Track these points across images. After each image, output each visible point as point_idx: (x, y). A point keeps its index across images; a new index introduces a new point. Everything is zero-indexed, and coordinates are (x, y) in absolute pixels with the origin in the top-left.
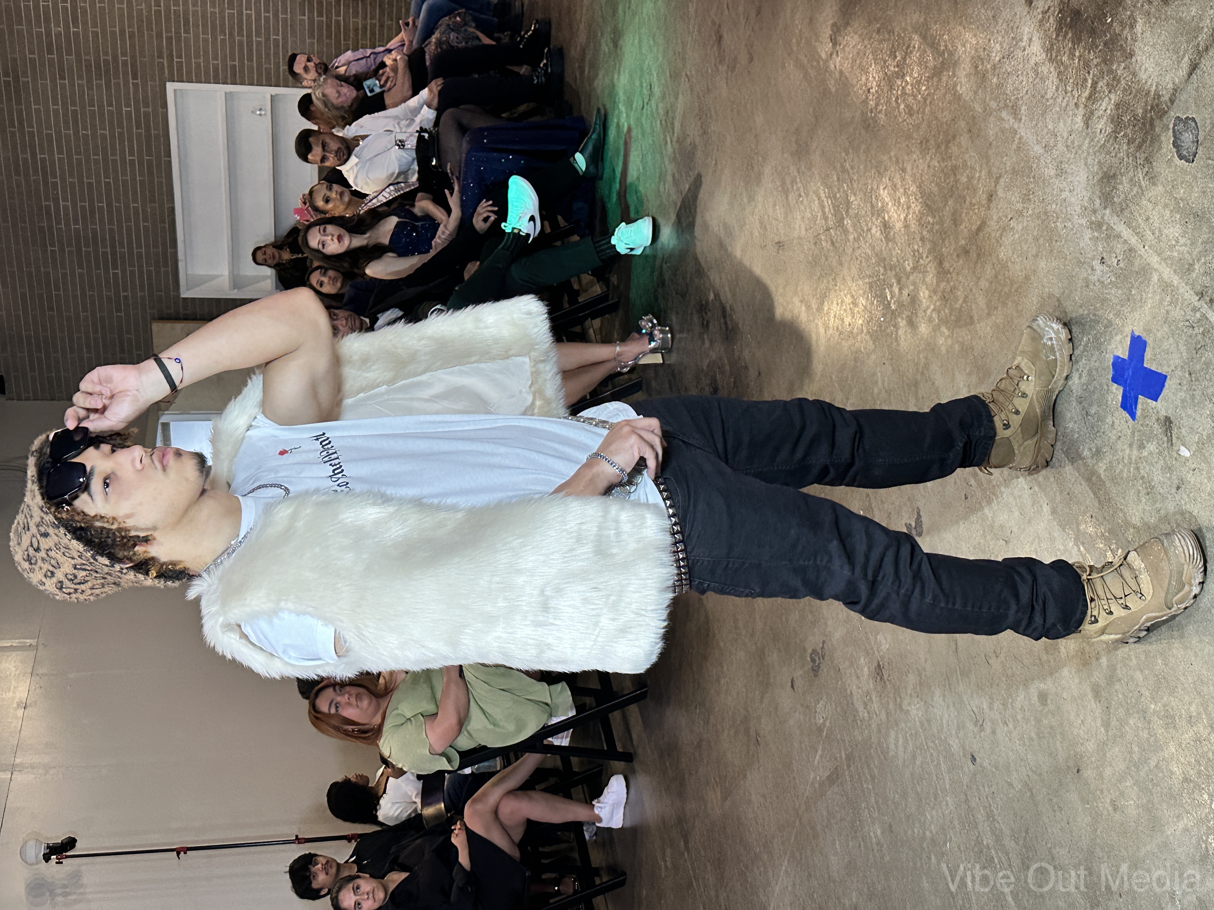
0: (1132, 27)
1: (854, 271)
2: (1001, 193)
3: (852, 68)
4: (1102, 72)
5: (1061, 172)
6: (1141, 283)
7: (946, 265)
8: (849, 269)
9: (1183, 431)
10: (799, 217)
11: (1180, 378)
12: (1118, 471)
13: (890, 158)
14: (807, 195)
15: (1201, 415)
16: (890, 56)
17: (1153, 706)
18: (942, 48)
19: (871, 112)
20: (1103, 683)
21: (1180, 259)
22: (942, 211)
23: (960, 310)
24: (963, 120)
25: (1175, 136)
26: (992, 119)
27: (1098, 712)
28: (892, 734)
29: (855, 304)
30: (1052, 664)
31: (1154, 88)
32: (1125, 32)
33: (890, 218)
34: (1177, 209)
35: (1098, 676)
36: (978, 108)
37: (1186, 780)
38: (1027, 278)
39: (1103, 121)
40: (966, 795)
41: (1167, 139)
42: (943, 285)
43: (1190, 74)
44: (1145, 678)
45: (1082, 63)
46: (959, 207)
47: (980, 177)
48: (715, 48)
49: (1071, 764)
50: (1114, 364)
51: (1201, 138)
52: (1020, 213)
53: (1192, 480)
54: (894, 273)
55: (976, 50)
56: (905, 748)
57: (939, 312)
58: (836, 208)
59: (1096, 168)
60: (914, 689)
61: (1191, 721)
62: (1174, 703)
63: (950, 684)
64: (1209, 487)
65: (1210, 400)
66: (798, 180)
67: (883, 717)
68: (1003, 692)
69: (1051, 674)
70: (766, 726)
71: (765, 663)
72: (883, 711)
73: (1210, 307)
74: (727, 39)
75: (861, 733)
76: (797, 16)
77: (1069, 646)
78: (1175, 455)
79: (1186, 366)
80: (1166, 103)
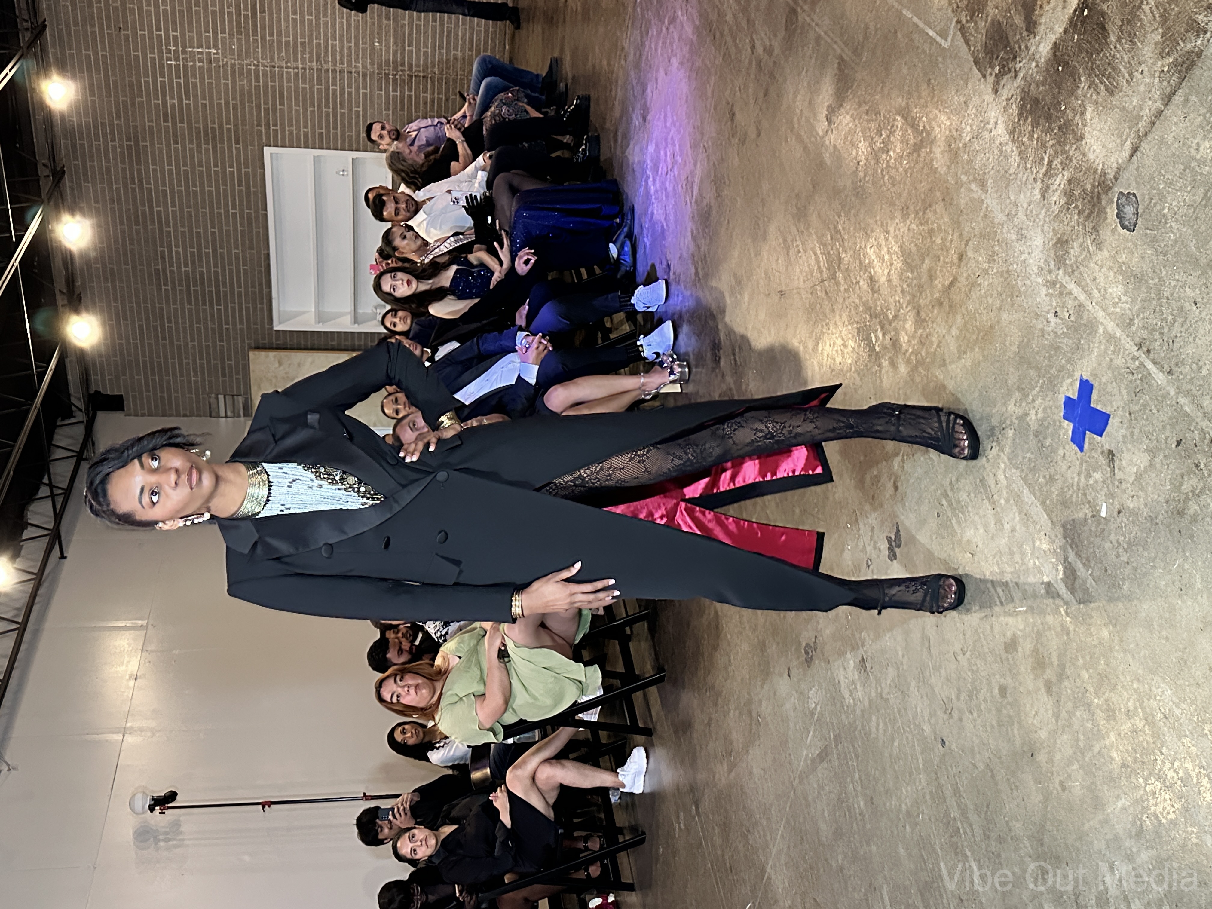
0: (1083, 114)
1: (845, 318)
2: (970, 254)
3: (844, 143)
4: (1056, 152)
5: (1021, 237)
6: (1089, 334)
7: (923, 315)
8: (841, 316)
9: (1124, 462)
10: (798, 270)
11: (1122, 417)
12: (1068, 497)
13: (876, 221)
14: (805, 251)
15: (1140, 450)
16: (876, 134)
17: (1096, 701)
18: (921, 128)
19: (860, 181)
20: (1054, 679)
21: (1123, 314)
22: (920, 268)
23: (935, 353)
24: (939, 190)
25: (1118, 208)
26: (962, 190)
27: (1050, 704)
28: (874, 718)
29: (845, 346)
30: (1012, 662)
31: (1101, 167)
32: (1077, 118)
34: (1120, 272)
35: (1050, 674)
36: (951, 181)
37: (1124, 765)
38: (992, 327)
39: (1057, 194)
40: (936, 774)
41: (1112, 212)
42: (921, 331)
43: (1132, 156)
44: (1090, 677)
45: (1040, 144)
46: (933, 264)
47: (952, 241)
48: (729, 123)
49: (1026, 748)
50: (1065, 404)
51: (1140, 211)
52: (986, 272)
53: (1132, 505)
54: (878, 320)
55: (950, 131)
56: (885, 731)
57: (917, 355)
58: (830, 263)
59: (1051, 234)
60: (893, 680)
61: (1129, 714)
62: (1114, 698)
63: (923, 677)
64: (1145, 512)
65: (1147, 437)
66: (798, 238)
67: (866, 704)
68: (969, 685)
69: (1010, 670)
70: (766, 708)
71: (765, 654)
72: (866, 698)
73: (1148, 357)
74: (739, 117)
75: (847, 717)
76: (798, 98)
77: (1026, 646)
78: (1117, 483)
79: (1127, 407)
80: (1111, 180)
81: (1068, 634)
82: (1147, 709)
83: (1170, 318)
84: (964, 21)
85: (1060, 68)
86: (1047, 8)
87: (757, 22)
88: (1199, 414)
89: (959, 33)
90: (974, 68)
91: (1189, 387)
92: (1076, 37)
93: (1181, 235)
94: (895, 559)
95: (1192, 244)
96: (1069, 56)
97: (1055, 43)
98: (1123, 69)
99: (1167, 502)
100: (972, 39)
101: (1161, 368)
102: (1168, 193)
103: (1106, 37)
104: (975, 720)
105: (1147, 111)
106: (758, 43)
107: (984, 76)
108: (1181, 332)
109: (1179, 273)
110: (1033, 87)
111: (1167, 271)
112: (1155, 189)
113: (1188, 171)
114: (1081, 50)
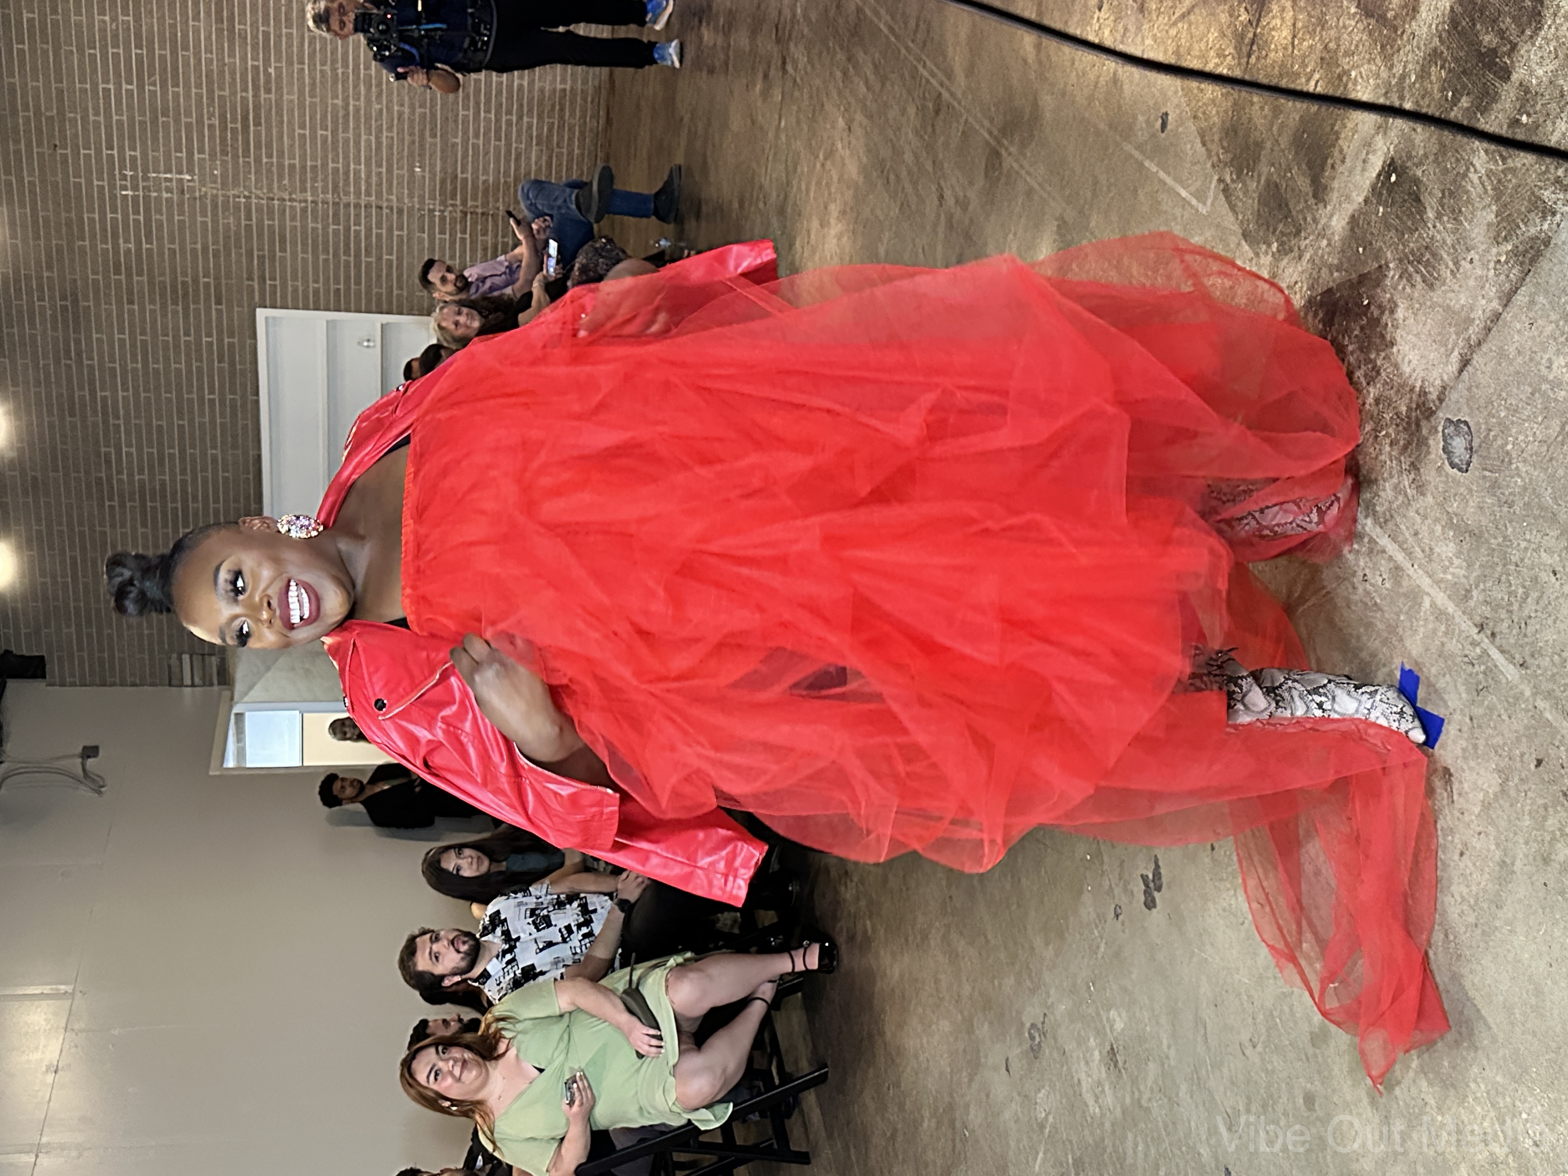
0: (1392, 312)
4: (1358, 360)
6: (1411, 608)
9: (1466, 785)
11: (1460, 723)
15: (1486, 769)
21: (1456, 583)
25: (1445, 440)
28: (1130, 1136)
30: (1320, 1059)
31: (1418, 384)
32: (1384, 317)
34: (1450, 524)
41: (1436, 444)
43: (1461, 371)
51: (1475, 444)
53: (1478, 846)
56: (1146, 1155)
60: (1156, 1081)
63: (1198, 1078)
64: (1497, 856)
65: (1496, 752)
67: (1118, 1112)
68: (1262, 1091)
69: (1319, 1072)
70: (975, 1117)
71: (973, 1037)
72: (1118, 1106)
73: (1493, 643)
75: (1092, 1133)
77: (1341, 1038)
78: (1457, 814)
79: (1467, 710)
80: (1434, 402)
83: (1521, 591)
84: (1228, 179)
85: (1361, 250)
86: (1341, 169)
87: (946, 165)
89: (1221, 196)
90: (1243, 242)
91: (1550, 686)
92: (1381, 209)
93: (1531, 479)
94: (1155, 906)
95: (1547, 493)
96: (1372, 234)
97: (1353, 216)
98: (1445, 256)
99: (1527, 843)
100: (1240, 204)
101: (1511, 659)
102: (1513, 423)
103: (1422, 211)
105: (1480, 312)
106: (948, 193)
107: (1257, 254)
108: (1536, 611)
109: (1531, 531)
110: (1324, 271)
111: (1514, 528)
112: (1494, 417)
113: (1537, 395)
114: (1388, 227)
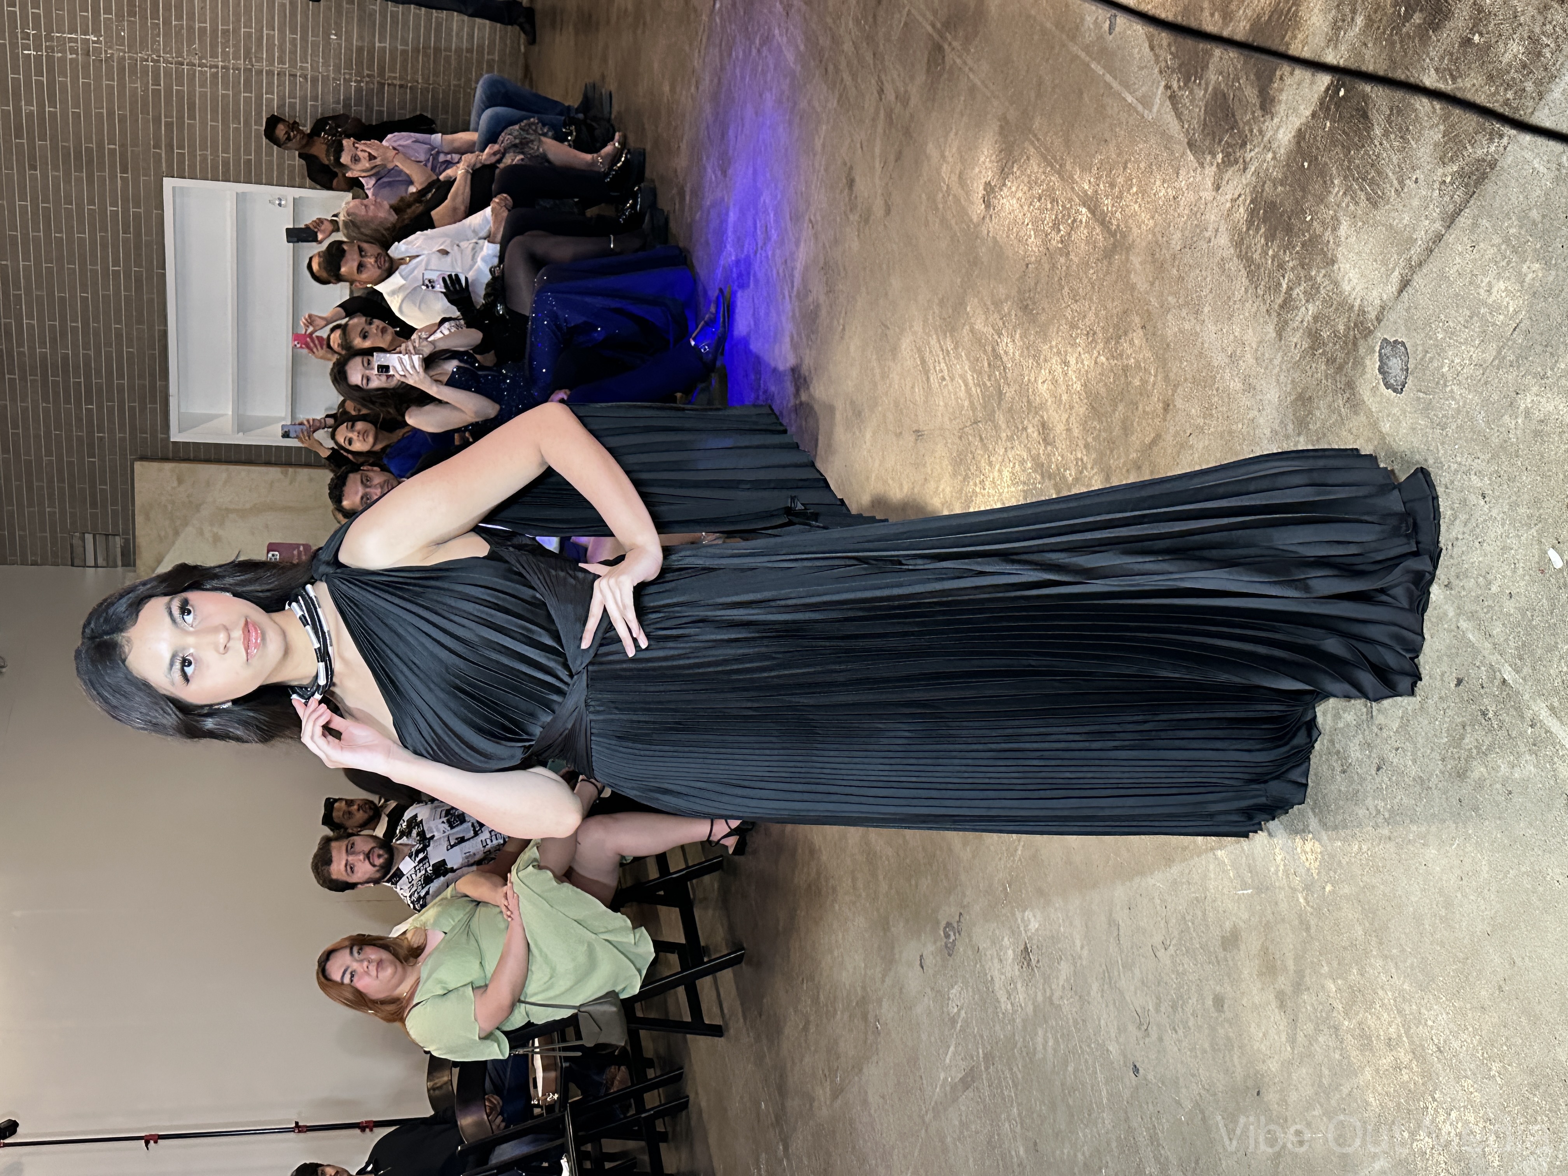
0: (1334, 229)
1: (1006, 474)
2: (1179, 403)
3: (1008, 237)
4: (1298, 277)
5: (1249, 388)
8: (1000, 471)
10: (941, 403)
13: (1051, 348)
14: (952, 380)
16: (1053, 228)
17: (1346, 1023)
18: (1114, 227)
20: (1289, 990)
22: (1111, 416)
24: (1137, 313)
25: (1381, 360)
26: (1170, 316)
27: (1283, 1024)
28: (1040, 1032)
30: (1231, 963)
31: (1357, 303)
32: (1327, 234)
33: (1049, 418)
35: (1283, 982)
36: (1154, 302)
40: (1126, 1113)
41: (1372, 364)
43: (1401, 291)
44: (1339, 990)
45: (1276, 264)
46: (1129, 414)
47: (1154, 384)
48: (846, 192)
49: (1250, 1083)
51: (1411, 366)
52: (1201, 430)
53: (1395, 761)
54: (1052, 482)
55: (1154, 235)
56: (1055, 1050)
58: (986, 398)
59: (1290, 386)
60: (1067, 980)
61: (1390, 1044)
62: (1371, 1021)
63: (1110, 978)
64: (1414, 771)
66: (942, 361)
67: (1030, 1009)
68: (1172, 992)
69: (1229, 975)
70: (887, 1011)
71: (889, 934)
72: (1030, 1003)
74: (861, 186)
75: (1003, 1029)
76: (945, 168)
77: (1252, 943)
78: (1376, 730)
80: (1371, 321)
81: (1308, 929)
82: (1416, 1039)
83: (1449, 512)
84: (1175, 86)
85: (1306, 164)
86: (1288, 81)
87: (887, 57)
88: (1487, 645)
89: (1168, 103)
90: (1188, 151)
91: (1474, 607)
92: (1328, 124)
93: (1465, 403)
95: (1480, 417)
96: (1318, 148)
97: (1300, 130)
98: (1390, 174)
99: (1443, 760)
100: (1186, 112)
102: (1450, 345)
103: (1369, 128)
104: (1180, 1041)
105: (1423, 233)
106: (888, 88)
107: (1202, 165)
108: (1464, 533)
109: (1462, 453)
110: (1268, 186)
111: (1446, 452)
112: (1431, 339)
113: (1475, 318)
114: (1334, 143)
